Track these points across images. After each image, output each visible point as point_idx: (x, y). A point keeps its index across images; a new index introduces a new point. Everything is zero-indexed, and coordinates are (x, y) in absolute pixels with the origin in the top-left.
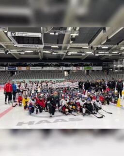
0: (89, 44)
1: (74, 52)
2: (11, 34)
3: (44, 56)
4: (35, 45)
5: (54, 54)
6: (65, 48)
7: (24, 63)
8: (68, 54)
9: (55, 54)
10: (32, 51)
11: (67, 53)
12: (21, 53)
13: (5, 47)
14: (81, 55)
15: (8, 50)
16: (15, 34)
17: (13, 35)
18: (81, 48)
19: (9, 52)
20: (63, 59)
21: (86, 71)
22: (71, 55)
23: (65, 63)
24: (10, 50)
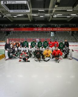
0: (73, 7)
1: (60, 15)
2: (4, 3)
3: (33, 19)
4: (23, 10)
5: (41, 16)
6: (51, 12)
7: (17, 25)
8: (54, 17)
9: (43, 16)
10: (23, 15)
11: (52, 16)
12: (14, 17)
13: (2, 12)
14: (66, 17)
15: (4, 14)
16: (6, 3)
17: (5, 3)
18: (66, 11)
19: (5, 16)
20: (50, 21)
21: (71, 32)
22: (57, 17)
23: (52, 24)
24: (5, 14)
